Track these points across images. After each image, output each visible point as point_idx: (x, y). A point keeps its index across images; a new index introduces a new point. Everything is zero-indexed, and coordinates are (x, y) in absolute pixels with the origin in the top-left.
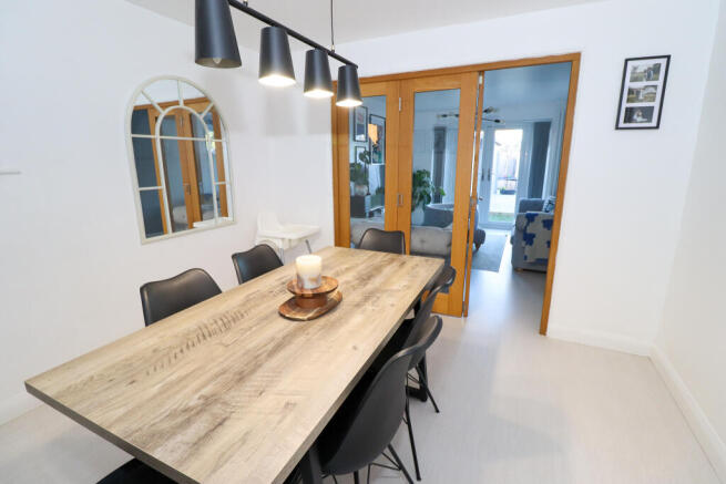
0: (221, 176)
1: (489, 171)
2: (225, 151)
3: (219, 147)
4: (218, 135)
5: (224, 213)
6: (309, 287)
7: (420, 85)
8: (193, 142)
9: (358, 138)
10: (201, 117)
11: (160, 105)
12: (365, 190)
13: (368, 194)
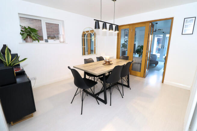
0: (95, 45)
1: (164, 46)
2: (96, 40)
3: (95, 40)
4: (95, 37)
5: (95, 53)
6: (107, 61)
7: (137, 26)
8: (90, 39)
9: (125, 37)
10: (92, 34)
11: (86, 31)
12: (126, 49)
13: (127, 51)
